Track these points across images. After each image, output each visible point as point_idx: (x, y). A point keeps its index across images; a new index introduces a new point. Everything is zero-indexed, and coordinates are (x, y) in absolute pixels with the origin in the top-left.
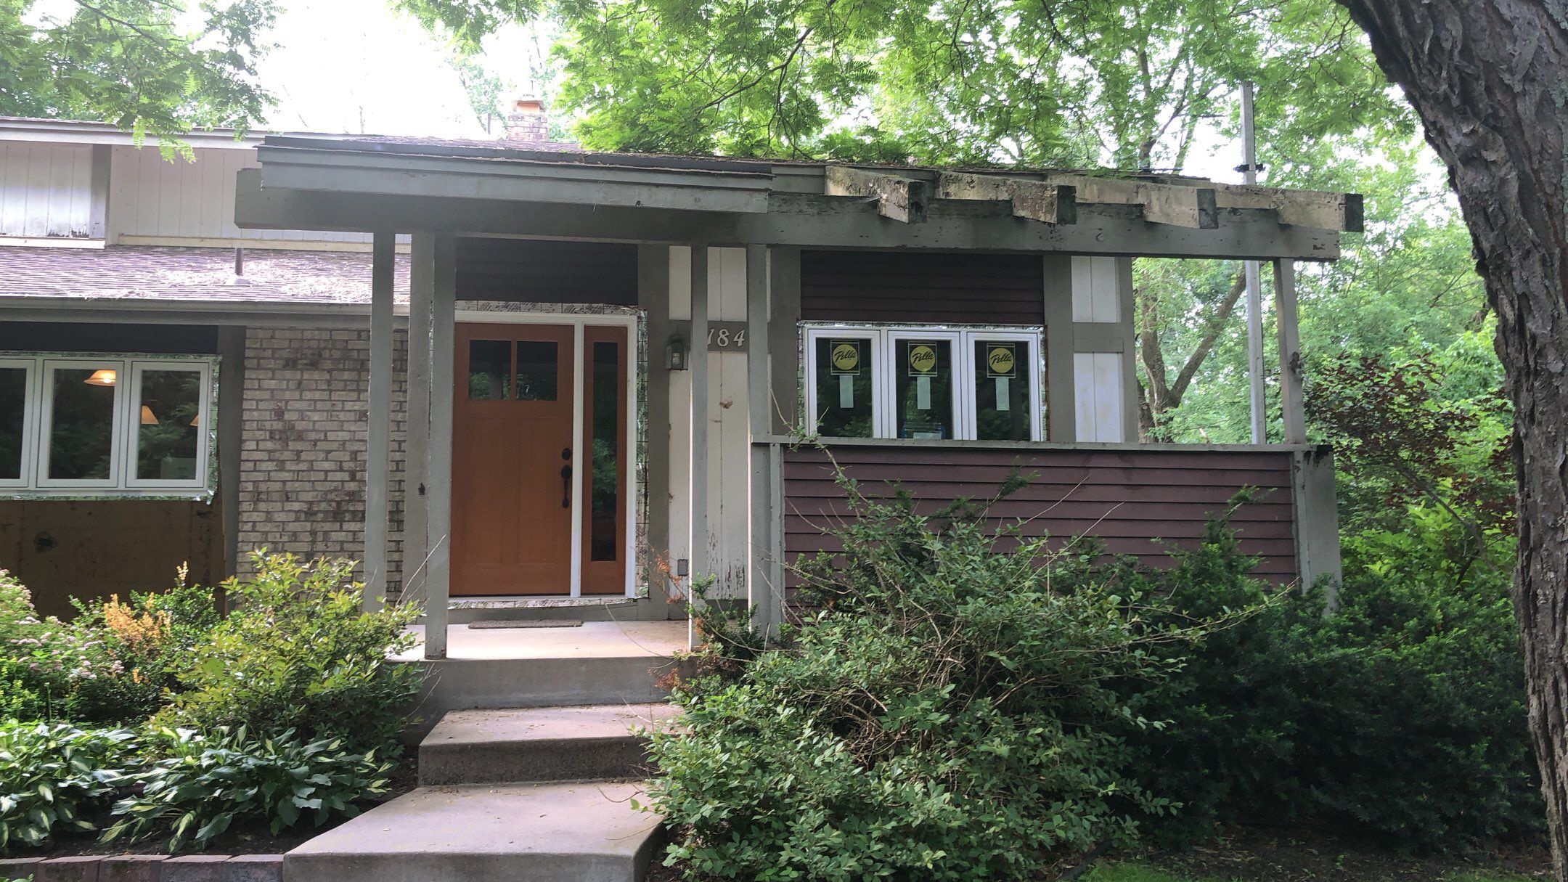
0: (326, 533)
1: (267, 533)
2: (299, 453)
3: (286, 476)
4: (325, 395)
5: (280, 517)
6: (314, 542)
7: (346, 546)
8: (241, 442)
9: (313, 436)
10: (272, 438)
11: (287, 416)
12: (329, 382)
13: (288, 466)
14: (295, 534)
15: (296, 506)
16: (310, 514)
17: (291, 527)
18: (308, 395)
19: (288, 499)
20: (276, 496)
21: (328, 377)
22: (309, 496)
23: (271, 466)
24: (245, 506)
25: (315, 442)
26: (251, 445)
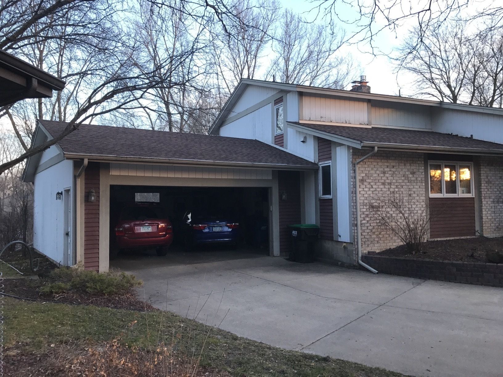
0: (497, 206)
1: (487, 206)
2: (491, 187)
3: (489, 192)
4: (494, 172)
5: (489, 203)
6: (495, 209)
7: (500, 209)
8: (481, 184)
9: (493, 183)
10: (486, 183)
11: (488, 178)
12: (495, 169)
13: (490, 190)
14: (492, 207)
15: (491, 200)
16: (493, 202)
17: (491, 205)
18: (492, 172)
19: (490, 198)
20: (488, 197)
21: (494, 168)
22: (493, 197)
23: (486, 190)
24: (483, 200)
25: (493, 184)
26: (483, 185)
